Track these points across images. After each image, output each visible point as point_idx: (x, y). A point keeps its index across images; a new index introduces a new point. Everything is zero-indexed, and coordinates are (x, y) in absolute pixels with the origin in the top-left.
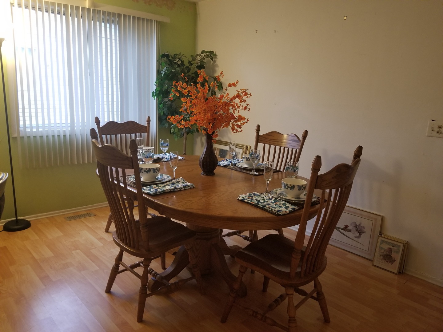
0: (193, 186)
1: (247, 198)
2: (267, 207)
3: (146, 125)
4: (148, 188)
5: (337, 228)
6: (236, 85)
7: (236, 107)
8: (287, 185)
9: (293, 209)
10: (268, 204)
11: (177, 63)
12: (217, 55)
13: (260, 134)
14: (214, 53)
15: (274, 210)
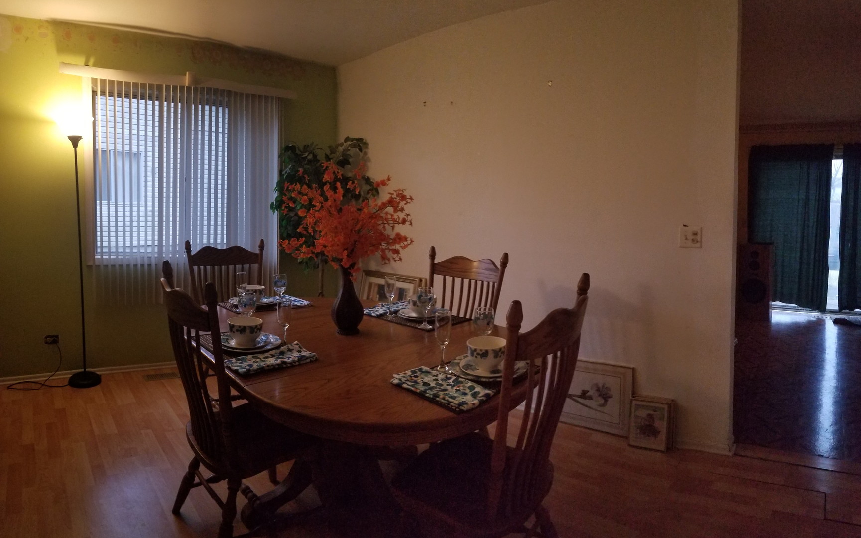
0: (315, 358)
1: (408, 380)
2: (441, 396)
3: (258, 251)
4: (238, 360)
5: (570, 396)
6: (388, 183)
7: (391, 219)
8: (475, 350)
9: (486, 395)
10: (443, 390)
11: (306, 157)
12: (367, 144)
13: (436, 261)
14: (364, 141)
15: (453, 402)
